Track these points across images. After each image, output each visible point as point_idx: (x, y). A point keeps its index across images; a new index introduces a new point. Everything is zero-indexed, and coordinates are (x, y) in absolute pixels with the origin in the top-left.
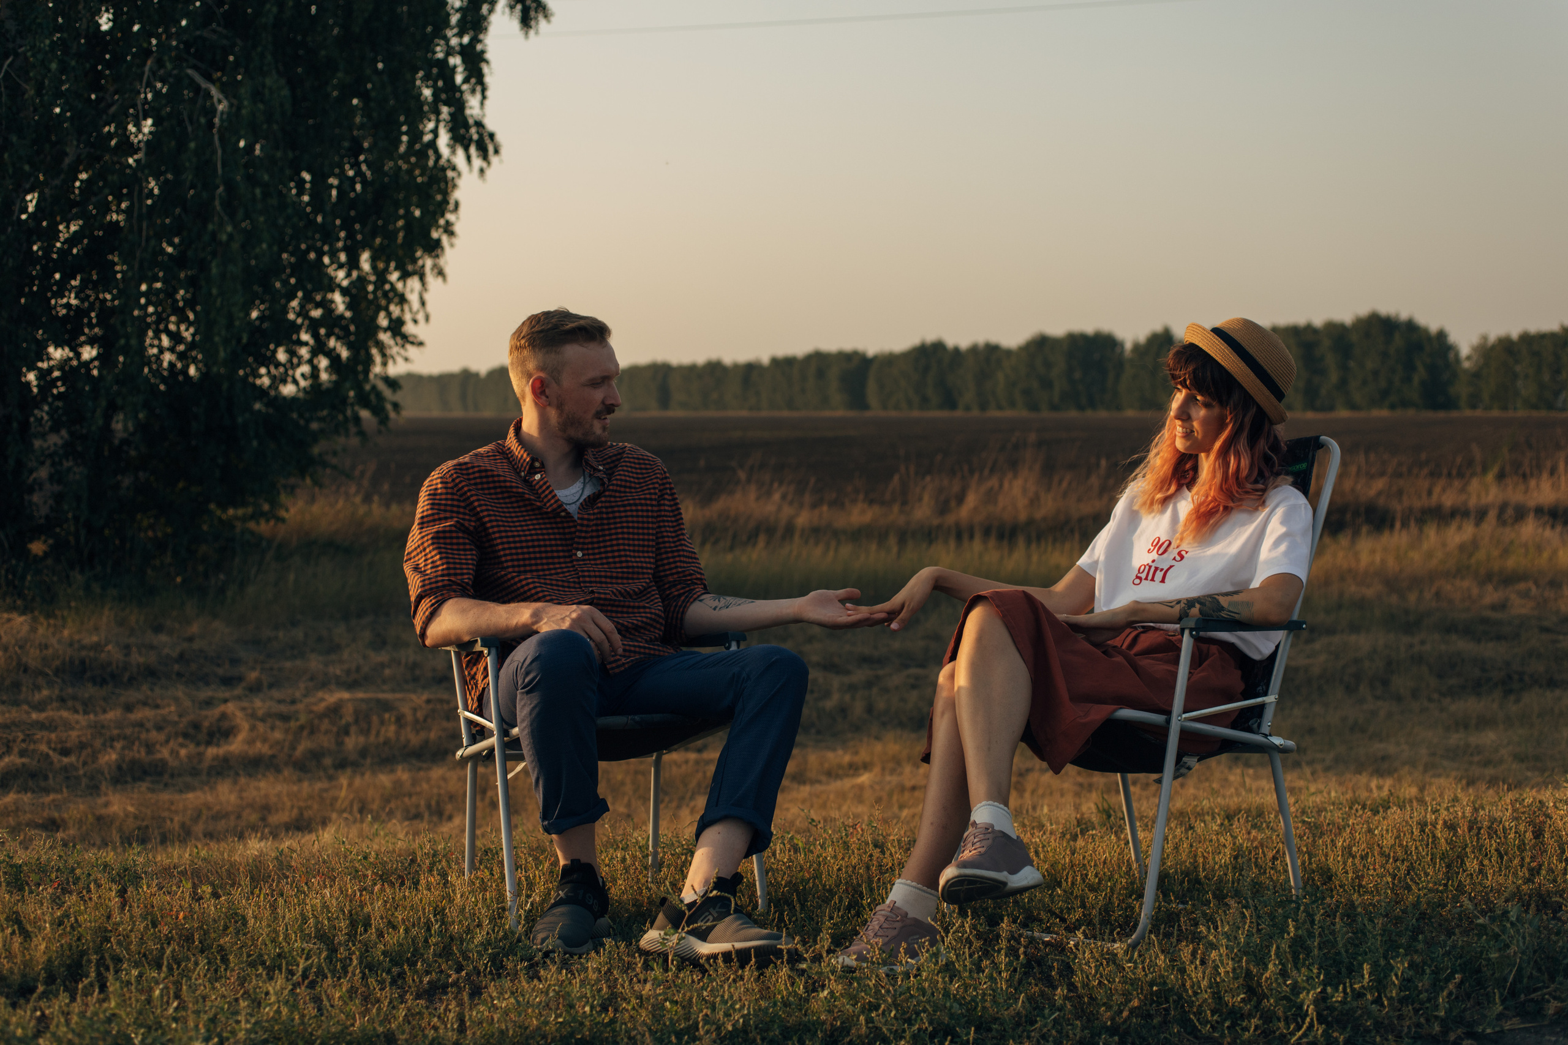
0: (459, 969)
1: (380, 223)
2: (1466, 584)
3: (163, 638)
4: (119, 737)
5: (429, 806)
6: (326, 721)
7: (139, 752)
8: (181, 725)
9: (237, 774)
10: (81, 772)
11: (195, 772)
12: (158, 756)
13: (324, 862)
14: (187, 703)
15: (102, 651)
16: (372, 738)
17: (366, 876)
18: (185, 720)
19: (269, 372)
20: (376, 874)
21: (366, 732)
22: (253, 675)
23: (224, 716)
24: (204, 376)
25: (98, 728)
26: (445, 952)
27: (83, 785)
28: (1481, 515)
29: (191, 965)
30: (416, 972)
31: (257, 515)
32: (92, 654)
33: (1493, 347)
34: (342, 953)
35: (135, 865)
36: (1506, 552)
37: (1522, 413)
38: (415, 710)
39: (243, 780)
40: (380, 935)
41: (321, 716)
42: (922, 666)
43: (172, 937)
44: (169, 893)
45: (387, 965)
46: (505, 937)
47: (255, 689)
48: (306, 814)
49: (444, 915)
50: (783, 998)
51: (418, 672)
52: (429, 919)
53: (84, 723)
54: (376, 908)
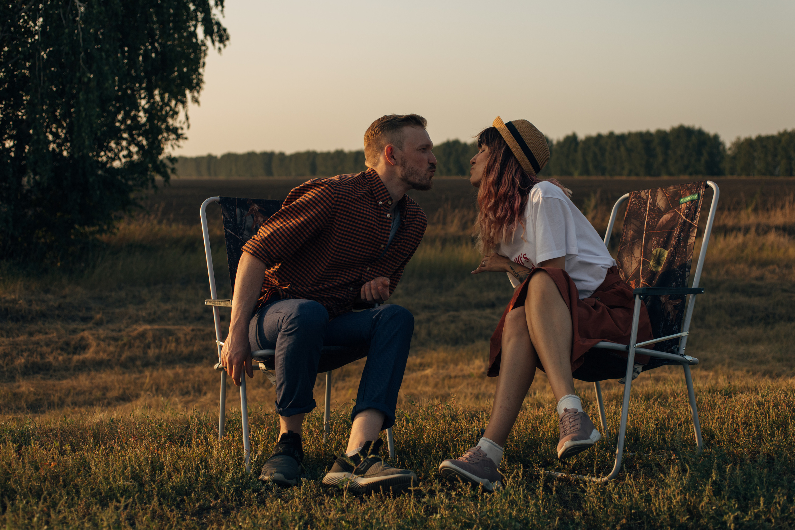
0: (217, 497)
1: (165, 74)
2: (742, 266)
3: (50, 296)
4: (26, 350)
5: (193, 387)
6: (138, 341)
7: (36, 358)
8: (60, 344)
9: (90, 370)
10: (5, 369)
11: (67, 369)
12: (47, 360)
13: (137, 429)
14: (63, 331)
15: (17, 303)
16: (163, 350)
17: (160, 436)
18: (62, 341)
19: (106, 154)
20: (166, 435)
21: (159, 347)
22: (98, 316)
23: (82, 338)
24: (71, 156)
25: (15, 345)
26: (208, 487)
27: (6, 376)
28: (747, 230)
29: (57, 496)
30: (191, 499)
31: (101, 231)
32: (11, 305)
33: (743, 143)
34: (147, 488)
35: (28, 431)
36: (761, 249)
37: (757, 177)
38: (185, 335)
39: (93, 373)
40: (170, 476)
41: (135, 338)
42: (457, 310)
43: (47, 478)
44: (46, 449)
45: (174, 495)
46: (243, 477)
47: (99, 324)
48: (127, 392)
49: (207, 462)
50: (411, 517)
51: (187, 314)
52: (198, 466)
53: (7, 343)
54: (167, 459)
